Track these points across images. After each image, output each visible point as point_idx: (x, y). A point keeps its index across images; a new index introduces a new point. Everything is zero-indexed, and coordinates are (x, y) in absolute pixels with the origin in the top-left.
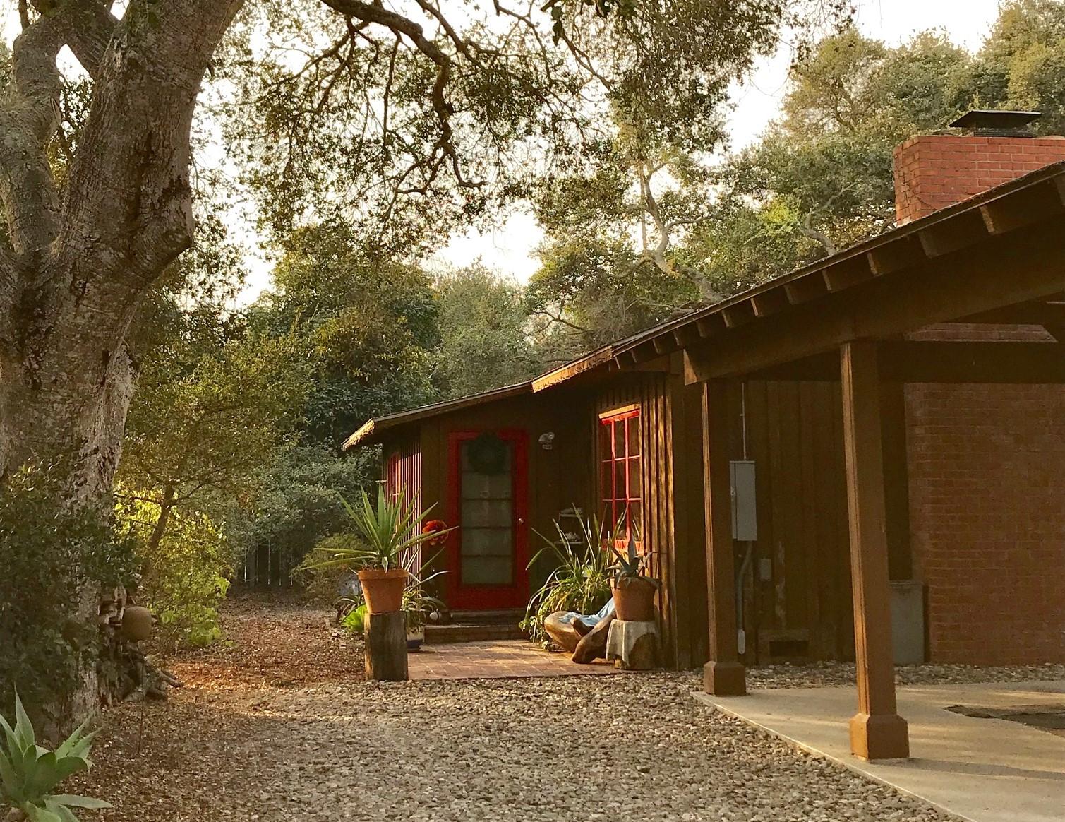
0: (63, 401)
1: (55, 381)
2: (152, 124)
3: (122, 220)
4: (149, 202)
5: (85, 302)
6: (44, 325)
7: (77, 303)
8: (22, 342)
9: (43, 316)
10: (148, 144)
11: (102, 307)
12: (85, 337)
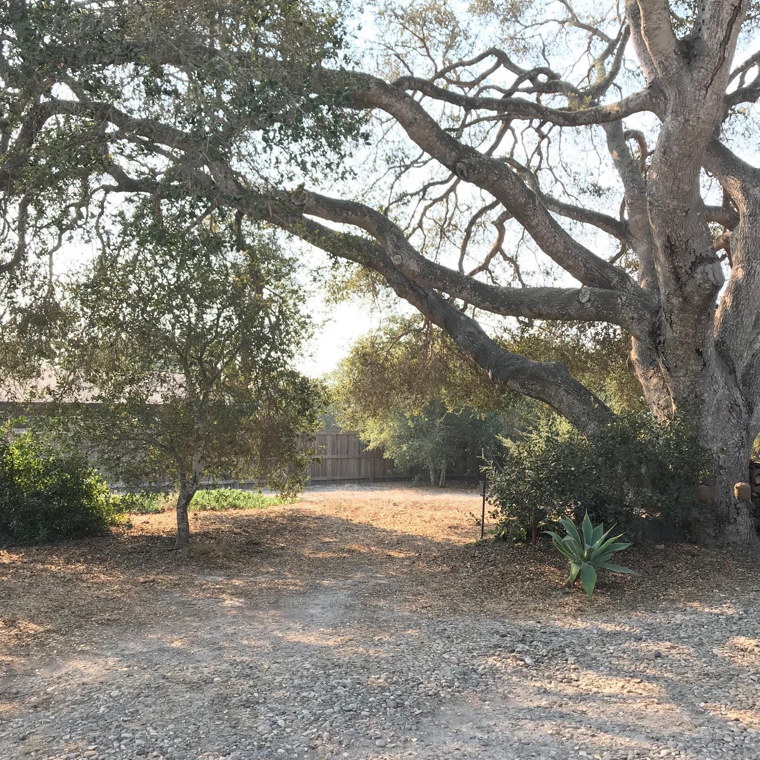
0: (684, 376)
1: (676, 366)
2: (667, 231)
3: (674, 282)
4: (684, 270)
5: (675, 325)
6: (662, 338)
7: (671, 327)
8: (656, 348)
9: (660, 335)
10: (669, 241)
11: (684, 327)
12: (682, 343)
